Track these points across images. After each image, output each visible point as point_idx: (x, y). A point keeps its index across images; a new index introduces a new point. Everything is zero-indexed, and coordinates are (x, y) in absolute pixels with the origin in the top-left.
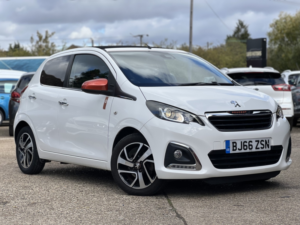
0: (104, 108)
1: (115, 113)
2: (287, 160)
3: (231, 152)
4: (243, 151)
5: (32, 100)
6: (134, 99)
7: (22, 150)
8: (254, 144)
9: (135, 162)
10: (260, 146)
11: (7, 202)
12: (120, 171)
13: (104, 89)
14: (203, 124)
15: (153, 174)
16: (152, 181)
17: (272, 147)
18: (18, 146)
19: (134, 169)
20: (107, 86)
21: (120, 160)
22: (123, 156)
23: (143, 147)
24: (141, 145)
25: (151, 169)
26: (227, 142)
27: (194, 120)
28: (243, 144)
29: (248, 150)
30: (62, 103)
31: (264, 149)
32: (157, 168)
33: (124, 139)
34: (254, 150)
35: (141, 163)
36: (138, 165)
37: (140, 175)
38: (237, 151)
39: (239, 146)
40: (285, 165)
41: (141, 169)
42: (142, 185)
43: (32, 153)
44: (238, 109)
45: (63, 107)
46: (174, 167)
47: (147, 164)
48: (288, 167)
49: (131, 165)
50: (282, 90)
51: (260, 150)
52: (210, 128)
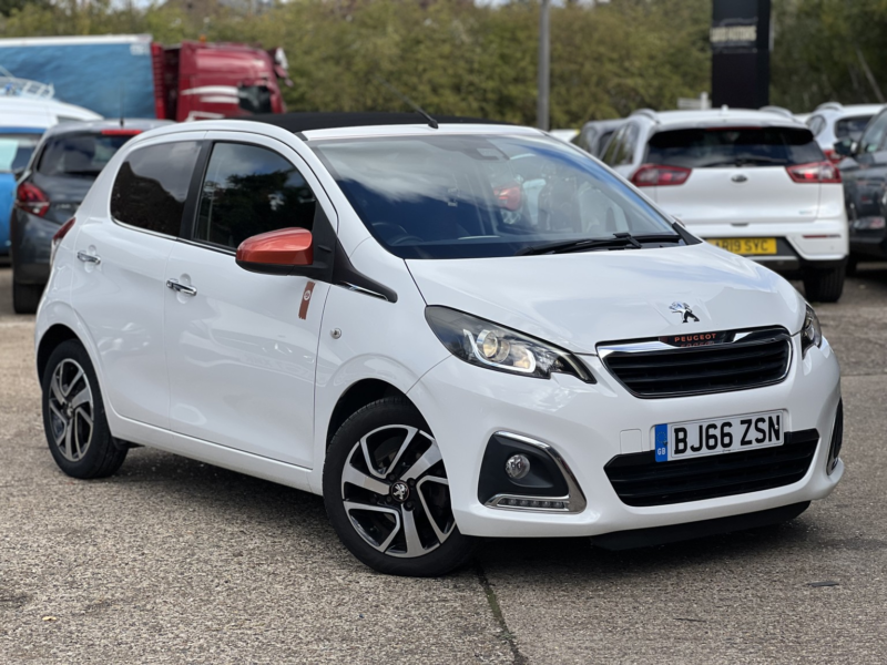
0: (303, 314)
1: (336, 335)
2: (831, 467)
3: (672, 457)
4: (705, 452)
5: (88, 267)
6: (390, 297)
7: (61, 407)
8: (737, 431)
9: (392, 480)
10: (753, 435)
11: (23, 599)
12: (349, 505)
13: (304, 261)
14: (591, 379)
15: (445, 515)
16: (442, 537)
17: (787, 435)
18: (48, 394)
19: (390, 500)
20: (310, 252)
21: (350, 475)
22: (359, 462)
23: (418, 436)
24: (412, 431)
25: (440, 503)
26: (661, 430)
27: (566, 369)
28: (706, 434)
29: (720, 450)
30: (175, 287)
31: (766, 444)
32: (455, 506)
33: (360, 413)
34: (736, 447)
35: (411, 483)
36: (401, 489)
37: (408, 517)
38: (689, 454)
39: (693, 440)
40: (824, 483)
41: (411, 501)
42: (415, 548)
43: (90, 421)
44: (691, 328)
45: (180, 297)
46: (506, 502)
47: (427, 487)
48: (831, 490)
49: (383, 489)
50: (816, 179)
51: (755, 446)
52: (610, 389)
